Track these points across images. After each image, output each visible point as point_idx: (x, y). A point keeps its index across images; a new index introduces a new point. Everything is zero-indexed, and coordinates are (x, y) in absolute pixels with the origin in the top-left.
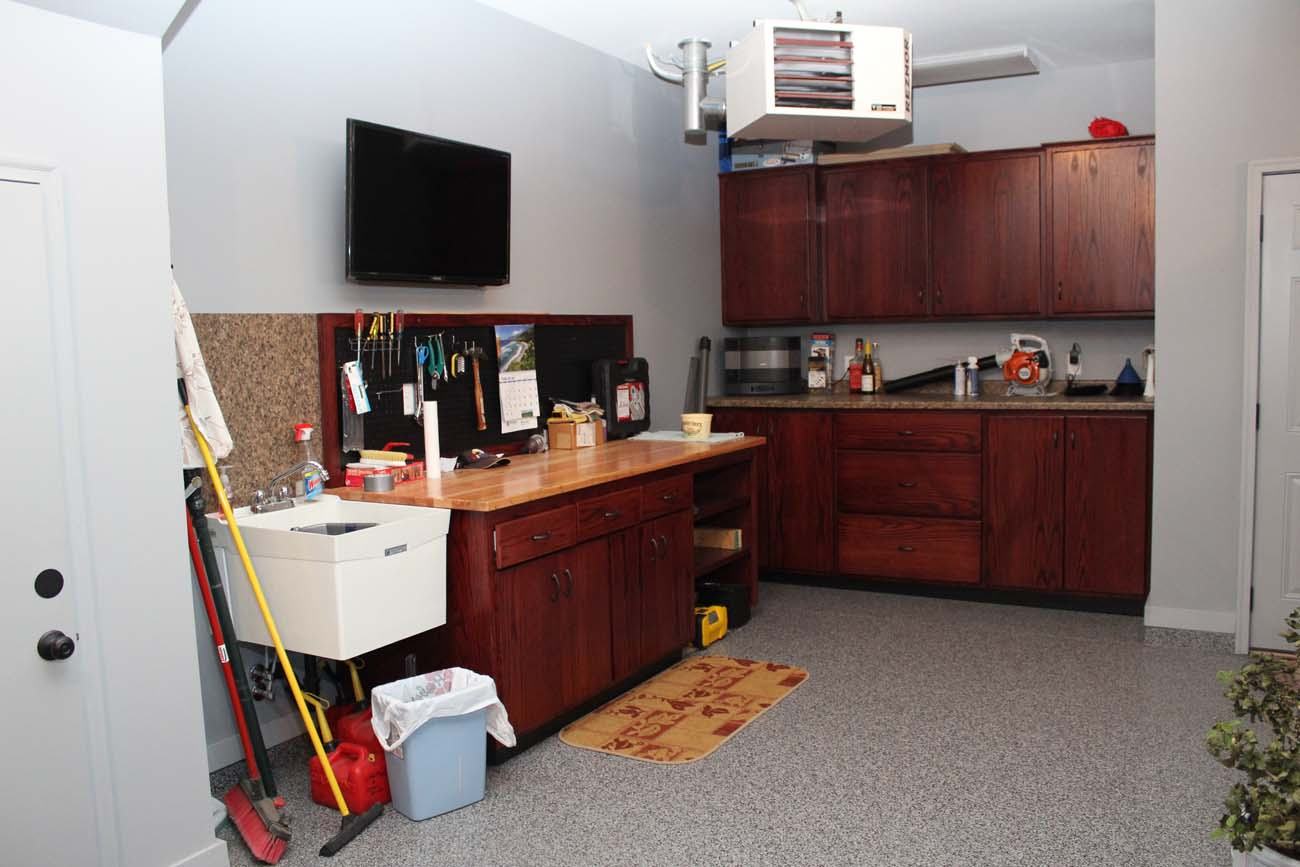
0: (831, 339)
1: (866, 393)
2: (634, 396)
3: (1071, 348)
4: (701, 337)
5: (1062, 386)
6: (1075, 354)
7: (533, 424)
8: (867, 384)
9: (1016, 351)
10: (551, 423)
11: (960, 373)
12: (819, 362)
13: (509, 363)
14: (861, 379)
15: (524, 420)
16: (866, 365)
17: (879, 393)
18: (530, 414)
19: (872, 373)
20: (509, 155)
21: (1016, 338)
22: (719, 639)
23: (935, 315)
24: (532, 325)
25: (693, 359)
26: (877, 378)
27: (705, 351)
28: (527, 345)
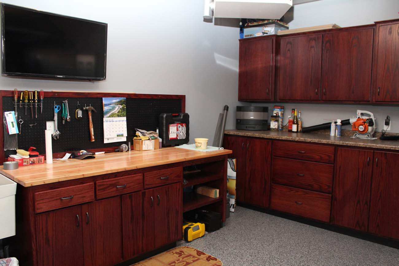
0: (282, 108)
1: (294, 132)
2: (180, 129)
3: (386, 118)
4: (225, 105)
5: (379, 135)
6: (388, 120)
7: (124, 139)
8: (294, 128)
9: (359, 118)
10: (135, 139)
11: (333, 127)
12: (276, 118)
13: (110, 114)
14: (292, 126)
15: (118, 138)
16: (295, 121)
17: (300, 132)
18: (122, 135)
19: (297, 124)
20: (107, 24)
21: (359, 112)
22: (200, 237)
23: (323, 101)
24: (125, 98)
25: (220, 114)
26: (300, 126)
27: (226, 111)
28: (121, 107)
